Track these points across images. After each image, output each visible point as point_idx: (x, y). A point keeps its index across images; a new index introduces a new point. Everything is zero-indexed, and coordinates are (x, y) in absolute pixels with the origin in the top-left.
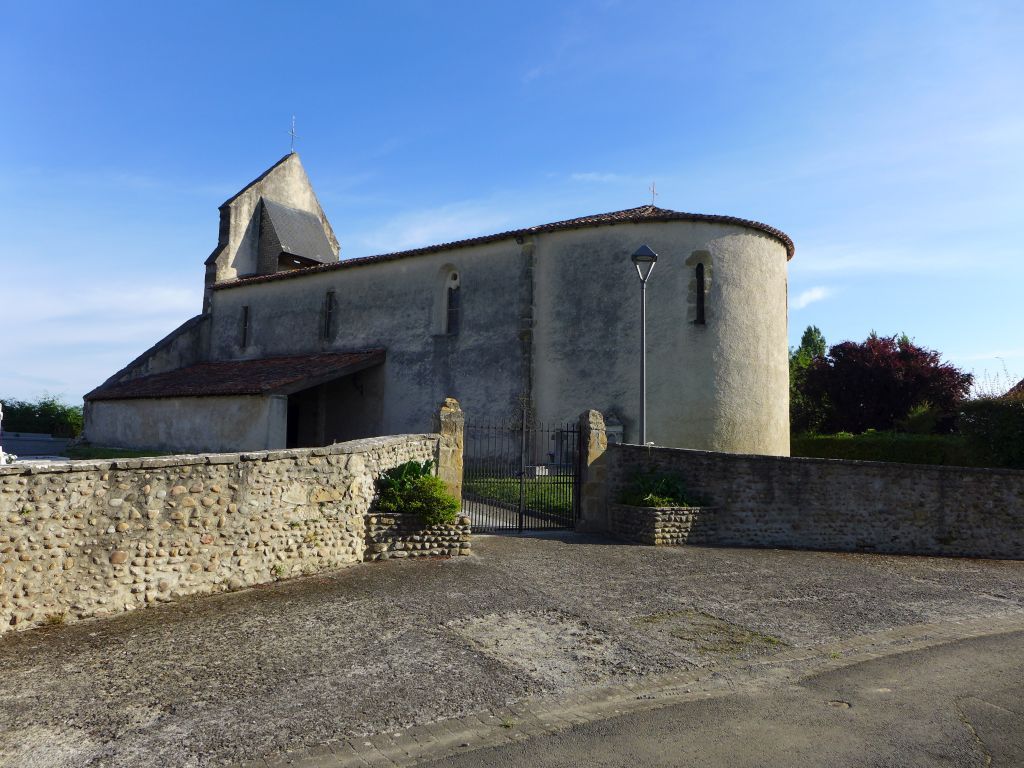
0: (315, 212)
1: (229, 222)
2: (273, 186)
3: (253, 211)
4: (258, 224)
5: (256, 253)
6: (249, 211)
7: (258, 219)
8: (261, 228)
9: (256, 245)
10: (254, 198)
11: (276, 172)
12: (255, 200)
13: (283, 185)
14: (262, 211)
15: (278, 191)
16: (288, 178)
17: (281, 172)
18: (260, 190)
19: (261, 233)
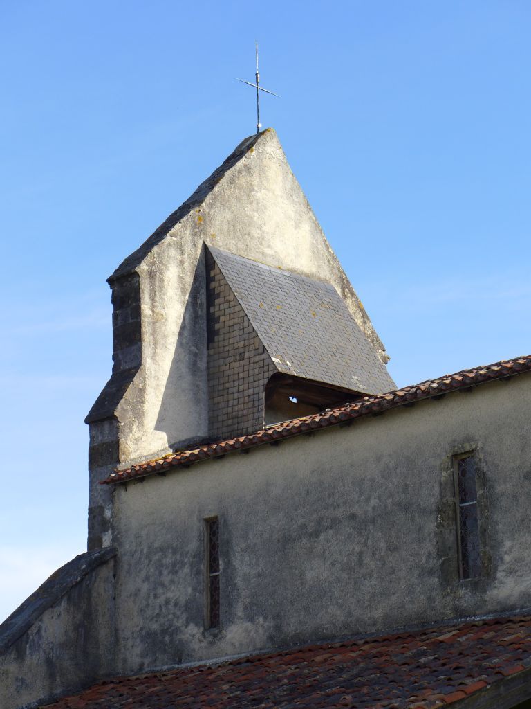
0: (325, 273)
1: (137, 312)
2: (228, 215)
3: (189, 280)
4: (202, 312)
5: (203, 385)
6: (181, 279)
7: (203, 298)
8: (211, 320)
9: (202, 364)
10: (188, 248)
11: (232, 181)
12: (193, 254)
13: (248, 211)
14: (209, 279)
15: (239, 227)
16: (260, 195)
17: (243, 180)
18: (200, 227)
19: (212, 334)
